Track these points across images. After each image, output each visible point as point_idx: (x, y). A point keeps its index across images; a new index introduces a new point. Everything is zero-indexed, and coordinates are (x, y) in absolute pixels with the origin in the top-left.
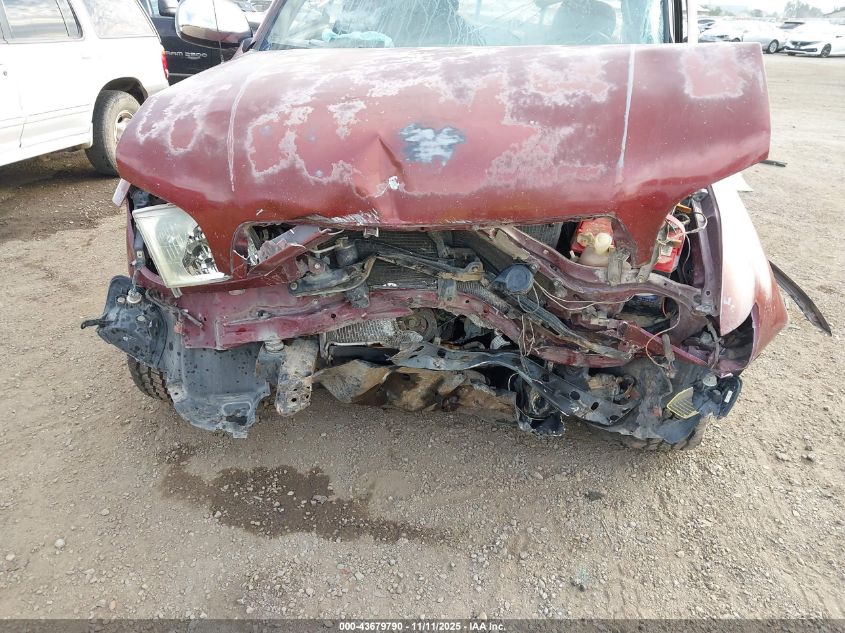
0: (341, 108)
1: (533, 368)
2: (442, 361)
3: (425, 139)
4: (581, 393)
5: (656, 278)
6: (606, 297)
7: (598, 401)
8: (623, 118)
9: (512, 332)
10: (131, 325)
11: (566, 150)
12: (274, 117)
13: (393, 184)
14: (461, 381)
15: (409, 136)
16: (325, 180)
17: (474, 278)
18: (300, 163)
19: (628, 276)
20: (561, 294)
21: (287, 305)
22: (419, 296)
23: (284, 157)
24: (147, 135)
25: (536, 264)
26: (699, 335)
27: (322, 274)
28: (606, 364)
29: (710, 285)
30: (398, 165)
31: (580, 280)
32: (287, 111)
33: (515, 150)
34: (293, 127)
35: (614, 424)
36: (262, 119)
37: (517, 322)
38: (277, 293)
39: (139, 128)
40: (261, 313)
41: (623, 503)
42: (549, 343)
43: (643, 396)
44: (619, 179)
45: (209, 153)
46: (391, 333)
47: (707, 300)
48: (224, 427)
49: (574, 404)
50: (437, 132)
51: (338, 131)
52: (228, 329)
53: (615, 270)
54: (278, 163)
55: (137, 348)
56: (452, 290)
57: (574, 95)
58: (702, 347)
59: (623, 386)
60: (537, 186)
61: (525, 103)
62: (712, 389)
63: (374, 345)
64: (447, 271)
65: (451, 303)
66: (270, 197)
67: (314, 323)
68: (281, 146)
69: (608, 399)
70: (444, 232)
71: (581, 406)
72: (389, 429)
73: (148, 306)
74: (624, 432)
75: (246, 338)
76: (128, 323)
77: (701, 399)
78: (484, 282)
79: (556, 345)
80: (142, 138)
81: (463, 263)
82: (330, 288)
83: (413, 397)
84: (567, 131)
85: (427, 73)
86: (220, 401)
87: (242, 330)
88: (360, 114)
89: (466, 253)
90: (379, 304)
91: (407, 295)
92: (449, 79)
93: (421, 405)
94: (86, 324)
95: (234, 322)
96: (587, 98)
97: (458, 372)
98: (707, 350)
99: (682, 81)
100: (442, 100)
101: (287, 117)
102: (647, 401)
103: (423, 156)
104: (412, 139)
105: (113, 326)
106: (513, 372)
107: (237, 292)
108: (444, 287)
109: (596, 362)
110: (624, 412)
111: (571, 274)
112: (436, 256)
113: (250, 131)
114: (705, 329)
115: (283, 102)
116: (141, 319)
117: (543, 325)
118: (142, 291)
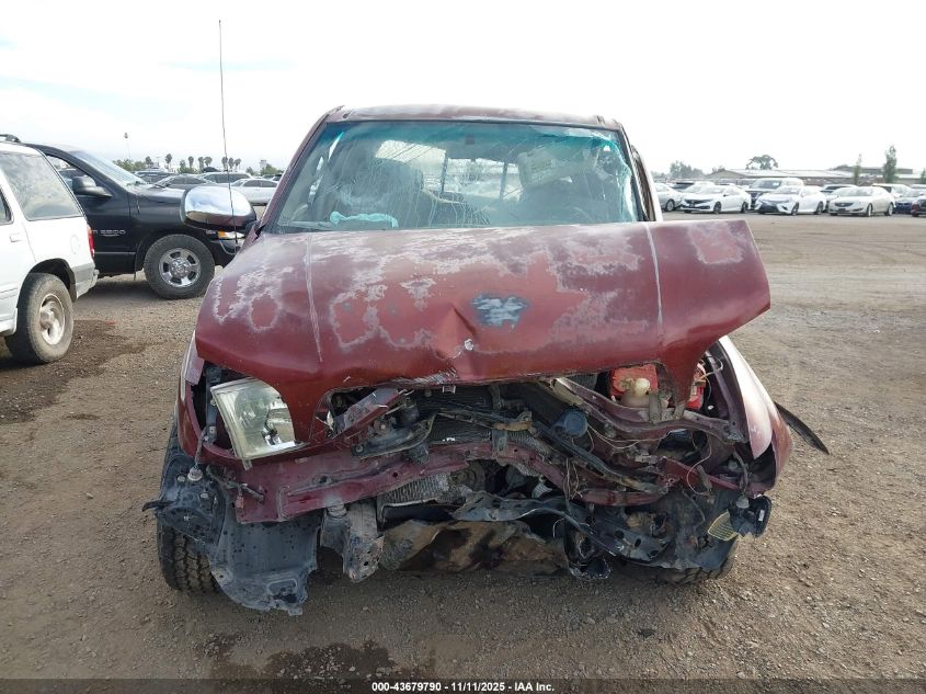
0: (413, 285)
1: (578, 511)
2: (497, 511)
3: (494, 307)
4: (624, 531)
5: (689, 415)
6: (646, 435)
7: (640, 537)
8: (655, 283)
9: (556, 477)
10: (193, 503)
11: (614, 311)
12: (351, 294)
13: (468, 345)
14: (513, 532)
15: (479, 305)
16: (408, 346)
17: (524, 427)
18: (384, 333)
19: (666, 415)
20: (612, 434)
21: (349, 468)
22: (475, 449)
23: (368, 329)
24: (226, 316)
25: (589, 408)
26: (726, 463)
27: (387, 434)
28: (641, 501)
29: (734, 417)
30: (472, 330)
31: (625, 421)
32: (363, 289)
33: (572, 313)
34: (373, 303)
35: (654, 560)
36: (341, 298)
37: (562, 468)
38: (339, 458)
39: (216, 310)
40: (324, 479)
41: (675, 636)
42: (590, 485)
43: (678, 527)
44: (660, 332)
45: (293, 330)
46: (446, 489)
47: (734, 430)
48: (278, 605)
49: (619, 543)
50: (504, 302)
51: (416, 304)
52: (292, 499)
53: (655, 409)
54: (363, 335)
55: (198, 527)
56: (504, 440)
57: (611, 266)
58: (730, 474)
59: (658, 521)
60: (594, 341)
61: (572, 273)
62: (746, 510)
63: (430, 501)
64: (502, 422)
65: (502, 454)
66: (357, 364)
67: (378, 484)
68: (364, 319)
69: (647, 535)
70: (501, 386)
71: (626, 545)
72: (431, 595)
73: (209, 483)
74: (665, 565)
75: (311, 506)
76: (190, 502)
77: (737, 522)
78: (532, 430)
79: (598, 487)
80: (221, 320)
81: (514, 414)
82: (394, 447)
83: (461, 556)
84: (611, 295)
85: (476, 252)
86: (264, 580)
87: (307, 498)
88: (431, 289)
89: (519, 404)
90: (437, 460)
91: (464, 449)
92: (501, 258)
93: (468, 563)
94: (147, 506)
95: (299, 491)
96: (622, 269)
97: (509, 522)
98: (737, 477)
99: (695, 251)
100: (501, 274)
101: (365, 294)
102: (683, 533)
103: (493, 320)
104: (482, 307)
105: (173, 507)
106: (558, 517)
107: (302, 460)
108: (497, 438)
109: (633, 500)
110: (663, 546)
111: (619, 416)
112: (491, 408)
113: (331, 308)
114: (732, 458)
115: (356, 282)
116: (205, 496)
117: (588, 467)
118: (202, 467)
